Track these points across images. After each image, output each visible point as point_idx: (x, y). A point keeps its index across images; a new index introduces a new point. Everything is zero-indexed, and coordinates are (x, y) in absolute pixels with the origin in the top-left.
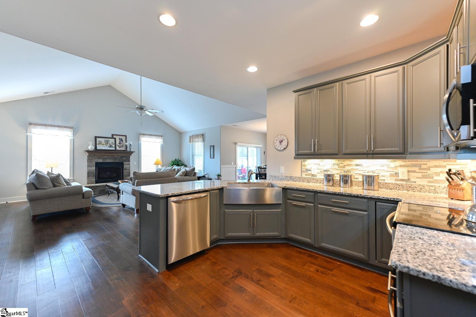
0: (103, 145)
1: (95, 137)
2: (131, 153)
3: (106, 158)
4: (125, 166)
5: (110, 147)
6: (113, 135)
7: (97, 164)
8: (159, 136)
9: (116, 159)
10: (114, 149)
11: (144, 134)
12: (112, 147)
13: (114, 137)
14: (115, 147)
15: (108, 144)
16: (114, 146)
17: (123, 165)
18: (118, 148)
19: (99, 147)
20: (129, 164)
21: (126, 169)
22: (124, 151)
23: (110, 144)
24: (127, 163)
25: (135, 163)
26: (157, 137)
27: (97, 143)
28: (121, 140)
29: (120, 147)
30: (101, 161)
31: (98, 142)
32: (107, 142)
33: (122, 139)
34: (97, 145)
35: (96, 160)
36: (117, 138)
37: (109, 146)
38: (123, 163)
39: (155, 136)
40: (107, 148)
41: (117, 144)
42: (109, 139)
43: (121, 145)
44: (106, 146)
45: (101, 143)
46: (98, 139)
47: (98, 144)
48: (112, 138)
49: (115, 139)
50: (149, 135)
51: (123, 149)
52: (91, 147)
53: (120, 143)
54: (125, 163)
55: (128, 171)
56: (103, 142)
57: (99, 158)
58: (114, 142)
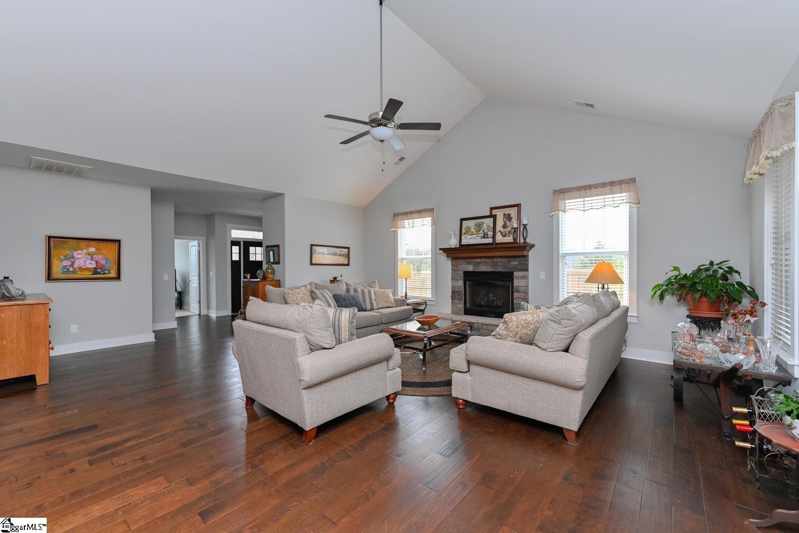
0: (471, 235)
1: (461, 219)
2: (526, 247)
3: (479, 263)
4: (517, 283)
5: (484, 237)
6: (492, 209)
7: (467, 275)
8: (620, 183)
9: (497, 265)
10: (490, 241)
12: (488, 237)
13: (494, 212)
14: (494, 237)
15: (481, 232)
16: (492, 233)
17: (513, 279)
18: (500, 239)
19: (467, 240)
20: (526, 277)
21: (519, 292)
22: (512, 243)
23: (484, 230)
24: (521, 274)
25: (543, 275)
27: (464, 231)
28: (508, 217)
29: (504, 236)
30: (470, 268)
31: (465, 229)
32: (479, 226)
33: (509, 215)
34: (463, 236)
35: (464, 266)
36: (499, 214)
37: (482, 235)
38: (512, 273)
39: (604, 185)
40: (478, 240)
41: (498, 229)
42: (482, 220)
43: (508, 229)
44: (477, 235)
45: (469, 231)
46: (465, 223)
47: (465, 234)
48: (491, 216)
49: (494, 217)
52: (453, 243)
53: (505, 226)
54: (515, 274)
55: (522, 294)
56: (472, 227)
57: (468, 263)
58: (492, 226)
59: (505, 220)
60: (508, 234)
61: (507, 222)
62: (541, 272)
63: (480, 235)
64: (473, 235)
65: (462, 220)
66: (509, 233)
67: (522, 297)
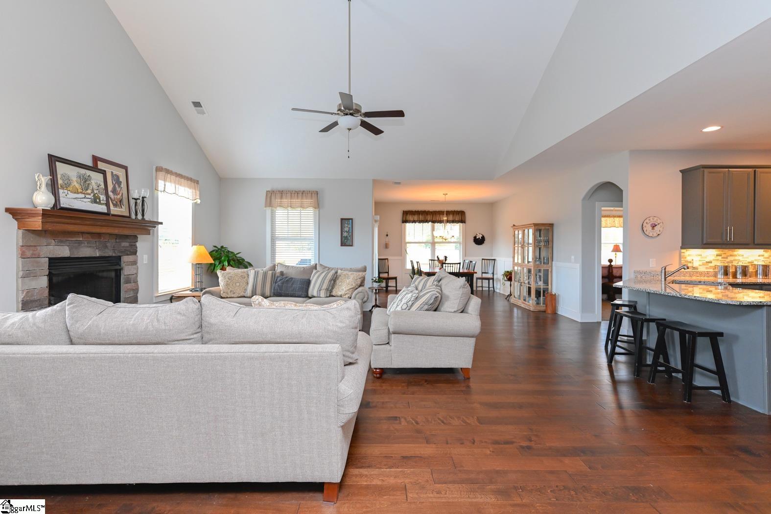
0: (75, 193)
1: (51, 156)
3: (80, 242)
4: (127, 271)
5: (95, 202)
6: (96, 159)
7: (54, 262)
8: (191, 180)
9: (106, 247)
10: (102, 209)
12: (100, 203)
13: (101, 165)
15: (89, 191)
16: (105, 198)
17: (120, 267)
19: (67, 200)
20: (135, 263)
21: (128, 281)
22: (126, 217)
23: (93, 190)
24: (131, 258)
25: (146, 259)
27: (59, 181)
28: (117, 180)
29: (116, 205)
30: (64, 251)
31: (61, 179)
32: (85, 182)
33: (118, 177)
34: (60, 192)
35: (51, 247)
37: (91, 196)
38: (119, 258)
40: (84, 204)
41: (109, 194)
42: (87, 172)
43: (119, 197)
44: (83, 196)
45: (68, 185)
46: (61, 169)
47: (62, 187)
48: (95, 168)
49: (104, 174)
51: (124, 210)
52: (41, 198)
53: (115, 191)
54: (124, 259)
55: (133, 284)
56: (74, 179)
57: (61, 243)
58: (103, 186)
59: (114, 183)
60: (119, 203)
61: (117, 186)
62: (145, 256)
63: (89, 197)
64: (78, 193)
65: (52, 159)
66: (120, 202)
67: (134, 288)
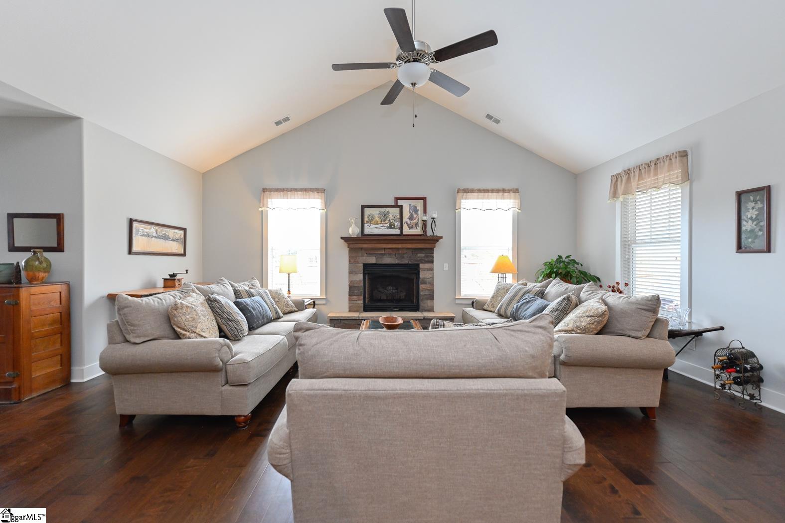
0: (376, 224)
2: (436, 240)
3: (383, 255)
4: (422, 275)
5: (390, 227)
6: (397, 199)
7: (366, 266)
8: (509, 191)
9: (403, 257)
10: (397, 232)
11: (466, 191)
12: (394, 228)
13: (400, 202)
14: (401, 228)
15: (386, 222)
16: (399, 224)
17: (419, 272)
18: (407, 231)
19: (370, 229)
20: (432, 269)
21: (425, 283)
22: (420, 235)
23: (390, 220)
24: (427, 266)
25: (446, 267)
26: (501, 194)
27: (366, 219)
28: (416, 210)
29: (411, 227)
30: (372, 260)
31: (368, 217)
32: (384, 217)
33: (415, 207)
34: (366, 225)
35: (364, 258)
36: (406, 205)
37: (388, 225)
38: (418, 265)
39: (498, 191)
40: (384, 230)
41: (404, 221)
42: (387, 210)
43: (415, 221)
44: (382, 225)
45: (372, 220)
46: (368, 211)
47: (367, 222)
48: (396, 206)
49: (401, 207)
50: (479, 191)
51: (418, 231)
52: (353, 231)
53: (411, 218)
54: (421, 266)
55: (428, 285)
56: (377, 216)
57: (370, 255)
58: (398, 216)
59: (411, 212)
60: (414, 226)
61: (414, 214)
62: (445, 264)
63: (386, 225)
64: (378, 224)
65: (363, 207)
66: (416, 225)
67: (429, 289)
